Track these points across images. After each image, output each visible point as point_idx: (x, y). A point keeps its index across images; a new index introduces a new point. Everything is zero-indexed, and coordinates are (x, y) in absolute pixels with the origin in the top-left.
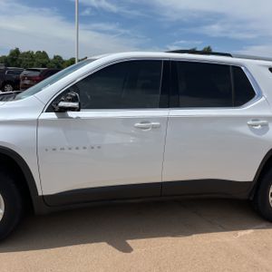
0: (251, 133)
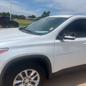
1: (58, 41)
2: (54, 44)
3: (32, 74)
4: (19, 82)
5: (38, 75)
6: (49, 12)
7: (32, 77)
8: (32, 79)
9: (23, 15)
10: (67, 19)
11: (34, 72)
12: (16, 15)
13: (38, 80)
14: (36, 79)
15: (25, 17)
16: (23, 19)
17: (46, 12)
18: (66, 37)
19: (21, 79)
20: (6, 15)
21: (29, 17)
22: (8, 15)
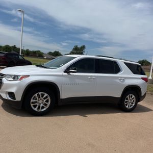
0: (120, 82)
1: (66, 74)
2: (62, 76)
3: (45, 96)
4: (34, 101)
5: (49, 98)
6: (83, 47)
7: (44, 99)
8: (45, 100)
9: (39, 51)
10: (75, 58)
11: (46, 95)
12: (27, 51)
13: (49, 103)
14: (47, 101)
15: (43, 53)
16: (38, 56)
17: (78, 46)
18: (71, 70)
19: (36, 99)
20: (11, 51)
21: (50, 53)
22: (13, 50)
